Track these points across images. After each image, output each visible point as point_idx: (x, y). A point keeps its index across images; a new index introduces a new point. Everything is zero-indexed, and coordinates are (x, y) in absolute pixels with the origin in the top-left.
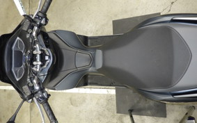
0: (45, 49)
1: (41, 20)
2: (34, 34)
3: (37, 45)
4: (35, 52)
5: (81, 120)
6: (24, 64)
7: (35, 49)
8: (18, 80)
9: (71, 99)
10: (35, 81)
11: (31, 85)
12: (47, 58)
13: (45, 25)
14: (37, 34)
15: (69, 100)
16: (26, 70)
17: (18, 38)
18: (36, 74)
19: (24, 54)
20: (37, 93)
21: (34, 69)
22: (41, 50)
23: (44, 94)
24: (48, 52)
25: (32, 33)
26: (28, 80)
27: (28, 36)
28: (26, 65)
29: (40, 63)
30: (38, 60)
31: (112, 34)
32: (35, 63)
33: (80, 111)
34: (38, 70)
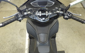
0: (48, 18)
1: (67, 15)
2: (58, 12)
3: (51, 13)
4: (47, 12)
5: (13, 35)
6: (40, 6)
7: (49, 12)
8: (31, 3)
9: (23, 29)
10: (29, 12)
11: (27, 10)
12: (44, 19)
13: (64, 18)
14: (57, 13)
15: (23, 28)
16: (37, 8)
17: (54, 3)
18: (34, 13)
19: (45, 6)
20: (22, 14)
21: (37, 12)
22: (48, 16)
23: (21, 18)
24: (47, 20)
25: (58, 10)
26: (30, 9)
27: (56, 8)
28: (39, 7)
29: (40, 15)
30: (42, 14)
31: (58, 51)
32: (40, 12)
33: (17, 34)
34: (36, 14)
